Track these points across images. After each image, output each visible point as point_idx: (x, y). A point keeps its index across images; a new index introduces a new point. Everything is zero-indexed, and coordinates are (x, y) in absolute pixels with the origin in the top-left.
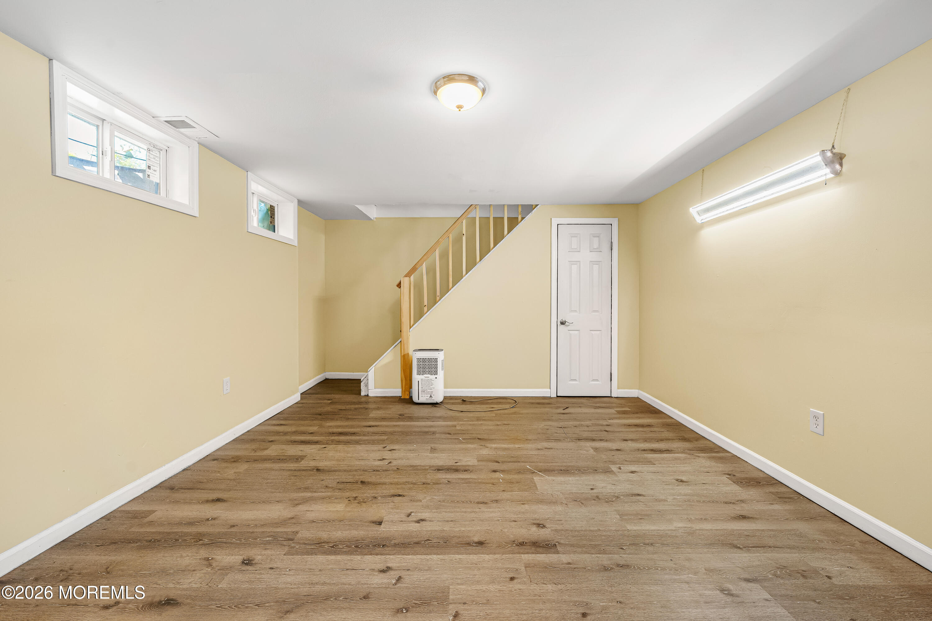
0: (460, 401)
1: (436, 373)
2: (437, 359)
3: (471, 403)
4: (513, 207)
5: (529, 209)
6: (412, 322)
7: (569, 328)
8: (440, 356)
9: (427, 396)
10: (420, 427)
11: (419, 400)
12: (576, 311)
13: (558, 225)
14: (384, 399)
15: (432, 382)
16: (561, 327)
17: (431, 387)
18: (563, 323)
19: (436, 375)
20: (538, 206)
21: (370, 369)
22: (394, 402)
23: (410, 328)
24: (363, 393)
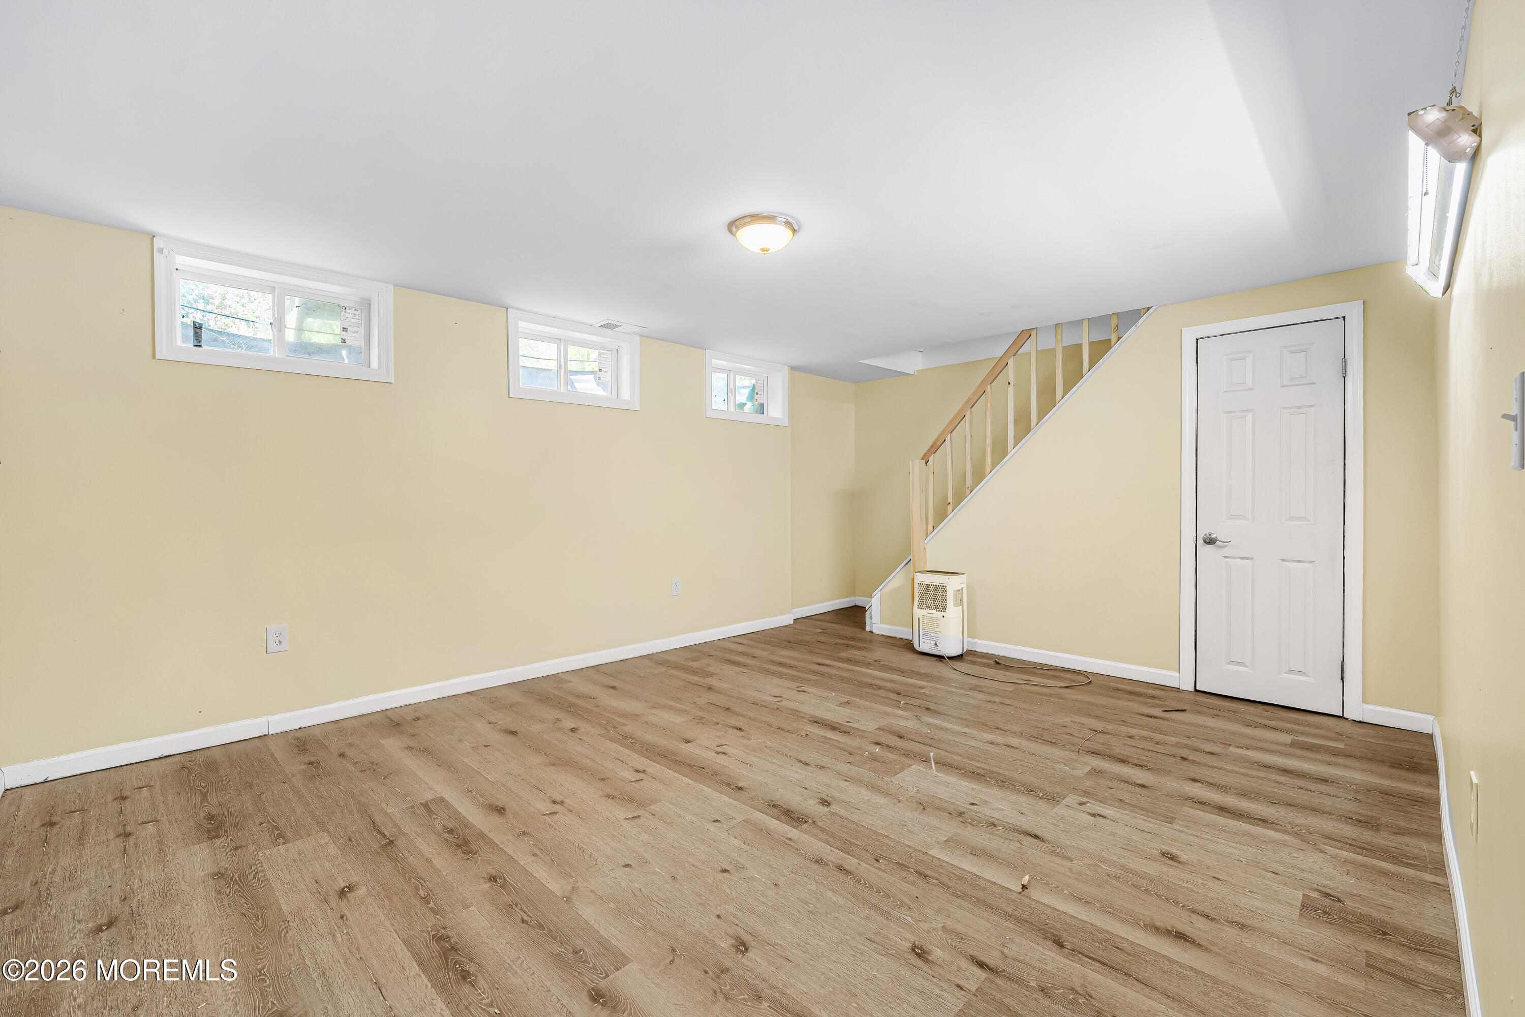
0: (991, 662)
1: (944, 609)
2: (946, 586)
3: (1007, 668)
4: (1096, 322)
5: (1132, 317)
6: (930, 529)
7: (1226, 552)
8: (953, 584)
9: (931, 643)
10: (875, 677)
11: (919, 646)
12: (1242, 517)
13: (1197, 339)
14: (888, 640)
15: (938, 622)
16: (1204, 549)
17: (936, 629)
18: (1210, 541)
19: (944, 611)
20: (1151, 310)
21: (874, 594)
22: (894, 645)
23: (927, 536)
24: (868, 628)
